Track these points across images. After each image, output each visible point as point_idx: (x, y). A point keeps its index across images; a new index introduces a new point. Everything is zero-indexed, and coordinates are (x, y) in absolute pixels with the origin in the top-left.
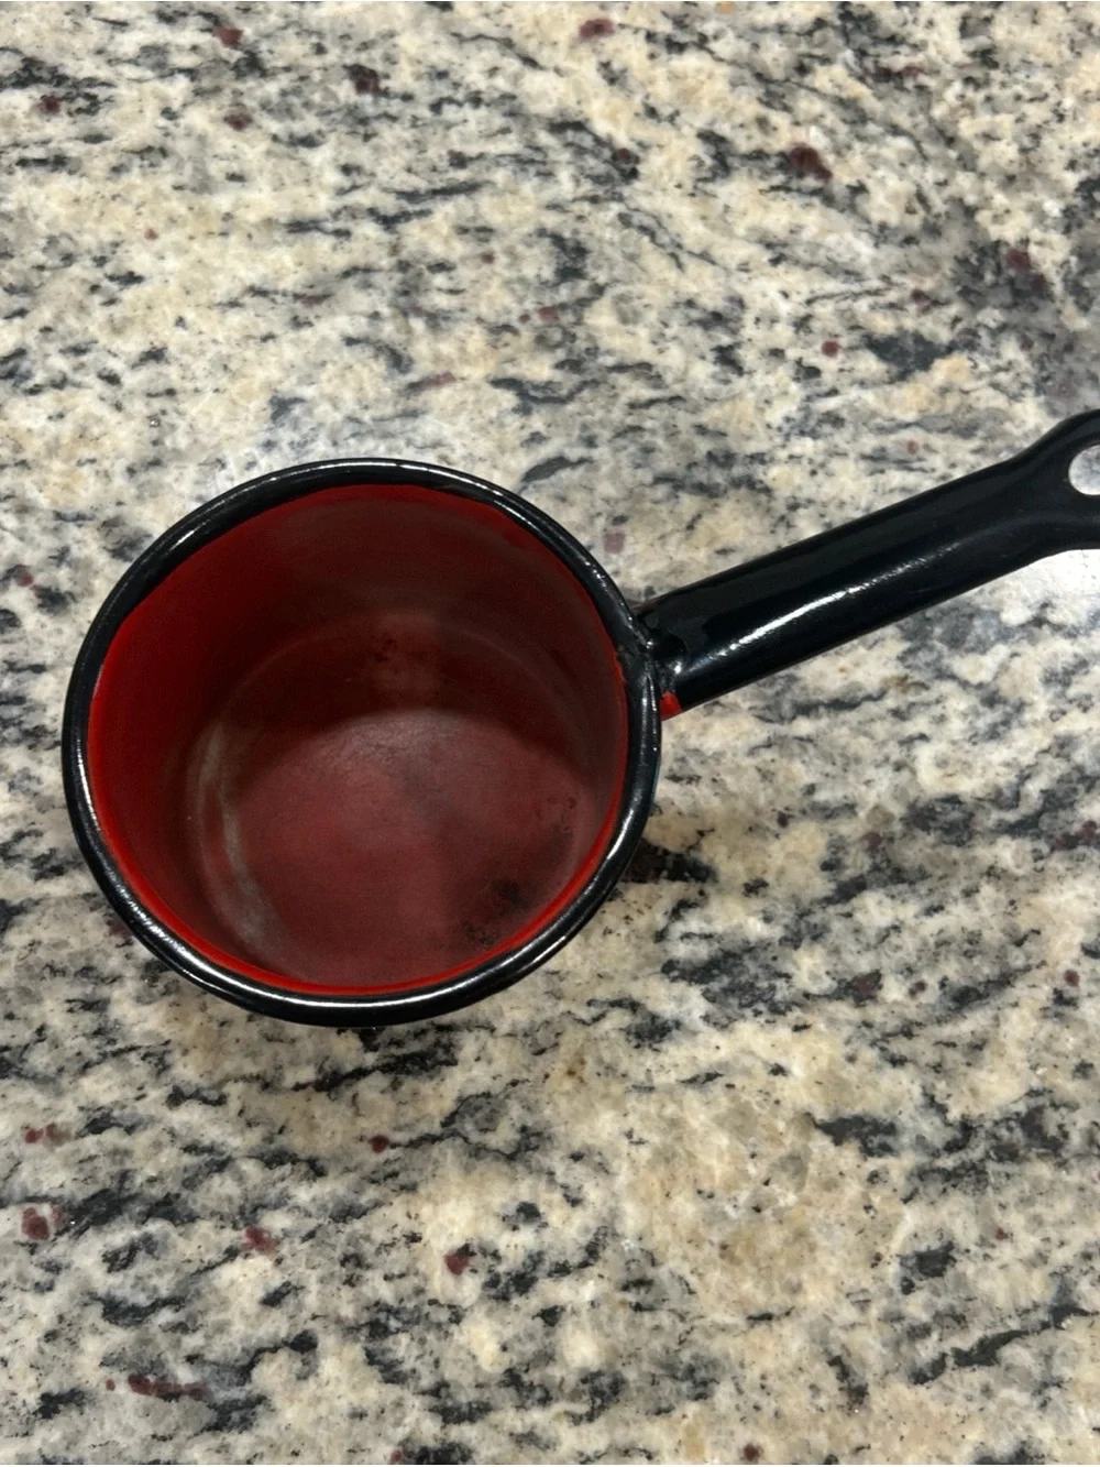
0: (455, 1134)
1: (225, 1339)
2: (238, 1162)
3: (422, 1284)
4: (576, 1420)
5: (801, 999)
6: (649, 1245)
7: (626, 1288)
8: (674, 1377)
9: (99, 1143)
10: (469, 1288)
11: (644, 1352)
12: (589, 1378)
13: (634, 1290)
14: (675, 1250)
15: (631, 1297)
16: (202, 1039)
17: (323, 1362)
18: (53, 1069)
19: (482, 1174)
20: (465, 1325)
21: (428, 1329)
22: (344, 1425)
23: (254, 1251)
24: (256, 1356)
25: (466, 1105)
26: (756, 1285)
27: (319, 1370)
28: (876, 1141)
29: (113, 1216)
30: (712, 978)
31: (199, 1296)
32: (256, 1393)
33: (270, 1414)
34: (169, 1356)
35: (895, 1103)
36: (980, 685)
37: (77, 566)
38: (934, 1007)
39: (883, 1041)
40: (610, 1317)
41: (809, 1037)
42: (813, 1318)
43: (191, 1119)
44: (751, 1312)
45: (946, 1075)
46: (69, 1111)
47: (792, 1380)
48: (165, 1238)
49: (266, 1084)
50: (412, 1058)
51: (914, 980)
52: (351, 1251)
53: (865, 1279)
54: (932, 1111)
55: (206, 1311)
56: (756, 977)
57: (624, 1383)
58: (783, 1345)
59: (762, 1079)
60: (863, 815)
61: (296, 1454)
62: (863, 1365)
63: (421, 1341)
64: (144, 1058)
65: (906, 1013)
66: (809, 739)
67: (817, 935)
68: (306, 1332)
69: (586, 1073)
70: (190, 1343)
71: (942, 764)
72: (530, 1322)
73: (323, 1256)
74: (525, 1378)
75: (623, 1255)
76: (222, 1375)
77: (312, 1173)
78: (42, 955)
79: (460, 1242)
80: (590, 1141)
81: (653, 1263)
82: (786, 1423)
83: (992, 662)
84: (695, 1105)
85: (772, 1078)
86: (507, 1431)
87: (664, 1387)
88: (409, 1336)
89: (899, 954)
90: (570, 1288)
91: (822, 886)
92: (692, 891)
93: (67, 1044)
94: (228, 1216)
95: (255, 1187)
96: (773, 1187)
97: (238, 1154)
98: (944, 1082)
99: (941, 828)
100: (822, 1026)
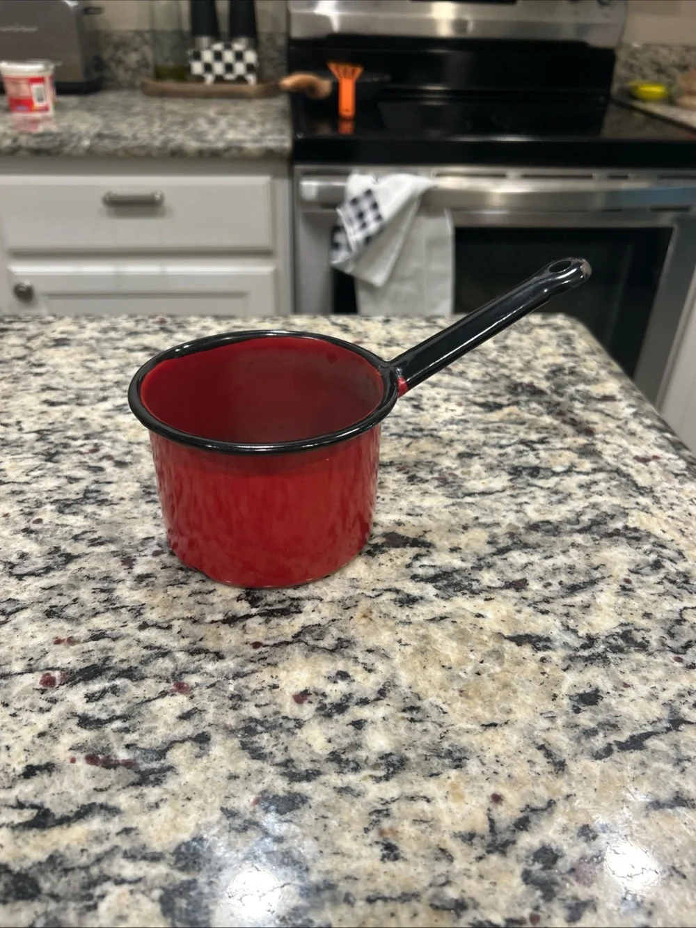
0: (300, 641)
1: (153, 736)
2: (174, 653)
3: (278, 709)
4: (378, 780)
5: (486, 589)
6: (416, 690)
7: (404, 711)
8: (439, 756)
9: (96, 645)
10: (307, 711)
11: (418, 743)
12: (385, 757)
13: (409, 712)
14: (431, 692)
15: (407, 715)
16: (163, 603)
17: (213, 748)
18: (79, 615)
19: (315, 658)
20: (304, 730)
21: (281, 732)
22: (223, 782)
23: (177, 693)
24: (171, 744)
25: (306, 630)
26: (484, 710)
27: (210, 752)
28: (541, 645)
29: (96, 677)
30: (438, 581)
31: (140, 714)
32: (167, 764)
33: (175, 776)
34: (115, 745)
35: (547, 629)
36: (548, 488)
37: (135, 455)
38: (558, 592)
39: (534, 604)
40: (395, 725)
41: (493, 603)
42: (522, 725)
43: (151, 635)
44: (483, 723)
45: (573, 618)
46: (82, 632)
47: (516, 758)
48: (125, 687)
49: (195, 621)
50: (277, 610)
51: (545, 582)
52: (236, 692)
53: (550, 706)
54: (570, 632)
55: (143, 722)
56: (461, 581)
57: (408, 759)
58: (506, 740)
59: (472, 619)
60: (504, 526)
61: (189, 799)
62: (560, 750)
63: (276, 737)
64: (129, 611)
65: (544, 594)
66: (473, 503)
67: (490, 566)
68: (204, 733)
69: (373, 616)
70: (129, 738)
71: (538, 511)
72: (345, 727)
73: (219, 695)
74: (343, 757)
75: (401, 695)
76: (147, 755)
77: (216, 658)
78: (84, 572)
79: (302, 689)
80: (377, 644)
81: (420, 699)
82: (517, 781)
83: (552, 482)
84: (436, 630)
85: (477, 619)
86: (332, 786)
87: (434, 762)
88: (269, 734)
89: (534, 573)
90: (370, 711)
91: (489, 549)
92: (423, 551)
93: (89, 605)
94: (164, 677)
95: (182, 664)
96: (486, 664)
97: (175, 649)
98: (572, 620)
99: (544, 531)
100: (500, 599)
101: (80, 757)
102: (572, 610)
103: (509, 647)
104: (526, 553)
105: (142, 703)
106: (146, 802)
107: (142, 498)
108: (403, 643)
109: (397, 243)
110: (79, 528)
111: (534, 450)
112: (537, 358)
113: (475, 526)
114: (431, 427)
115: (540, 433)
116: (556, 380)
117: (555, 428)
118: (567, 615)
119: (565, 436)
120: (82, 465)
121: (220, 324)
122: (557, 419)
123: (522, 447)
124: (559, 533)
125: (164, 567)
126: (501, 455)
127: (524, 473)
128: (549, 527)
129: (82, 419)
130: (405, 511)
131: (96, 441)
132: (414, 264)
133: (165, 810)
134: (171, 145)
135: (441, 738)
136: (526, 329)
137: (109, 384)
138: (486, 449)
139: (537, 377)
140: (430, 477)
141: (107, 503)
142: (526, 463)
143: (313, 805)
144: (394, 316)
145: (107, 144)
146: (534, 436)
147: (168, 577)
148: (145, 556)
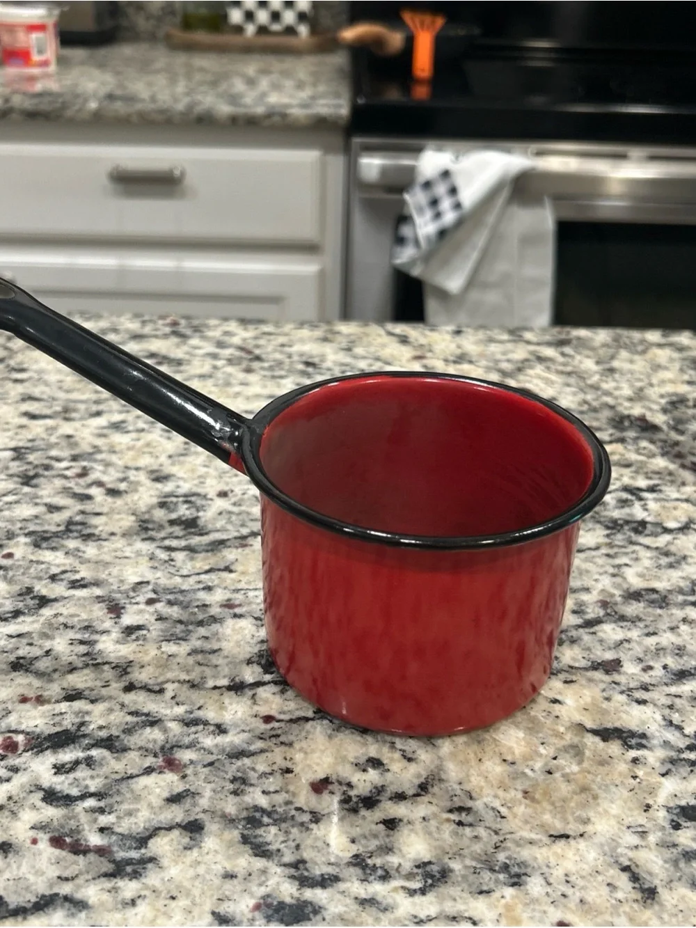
0: (323, 718)
1: (133, 820)
2: (166, 722)
3: (291, 799)
4: (412, 893)
5: (566, 668)
6: (467, 787)
7: (451, 811)
8: (492, 870)
9: (70, 706)
10: (327, 803)
11: (466, 852)
12: (422, 865)
13: (457, 813)
14: (487, 791)
15: (454, 817)
16: (155, 662)
17: (206, 839)
18: (51, 669)
19: (342, 740)
20: (322, 825)
21: (293, 826)
22: (217, 881)
23: (166, 770)
24: (155, 831)
26: (554, 817)
27: (203, 845)
28: (634, 741)
29: (68, 745)
31: (118, 792)
32: (149, 855)
33: (157, 869)
34: (86, 827)
35: (644, 723)
36: (657, 548)
37: (131, 483)
38: (661, 678)
39: (628, 691)
40: (438, 828)
41: (575, 687)
42: (603, 840)
43: (139, 700)
44: (552, 833)
45: (678, 711)
46: (54, 689)
47: (592, 879)
48: (102, 759)
49: (193, 685)
51: (644, 664)
52: (239, 774)
53: (641, 819)
54: (673, 728)
55: (122, 802)
57: (451, 871)
58: (580, 856)
59: (546, 705)
60: (595, 592)
61: (173, 898)
62: (650, 874)
63: (286, 832)
64: (113, 668)
65: (642, 679)
67: (574, 641)
68: (196, 820)
70: (104, 820)
71: (641, 576)
72: (374, 827)
73: (218, 777)
74: (369, 862)
75: (447, 791)
76: (125, 841)
77: (217, 731)
78: (61, 620)
79: (322, 776)
81: (471, 798)
82: (591, 908)
83: (663, 540)
85: (552, 705)
86: (353, 895)
87: (485, 876)
88: (277, 828)
89: (631, 652)
90: (406, 808)
91: (574, 620)
93: (64, 659)
94: (152, 750)
95: (174, 736)
96: (561, 761)
97: (166, 718)
98: (677, 714)
99: (647, 600)
100: (584, 682)
101: (44, 838)
102: (677, 701)
103: (592, 741)
104: (622, 627)
105: (123, 779)
106: (120, 898)
107: (137, 534)
109: (481, 239)
110: (58, 566)
111: (641, 499)
112: (651, 385)
115: (650, 478)
116: (677, 414)
117: (670, 474)
118: (671, 707)
119: (684, 484)
120: (66, 491)
121: (245, 329)
122: (674, 462)
123: (625, 495)
124: (668, 604)
125: (160, 619)
127: (626, 528)
128: (655, 596)
129: (69, 437)
131: (85, 464)
132: (501, 267)
133: (143, 908)
134: (199, 109)
135: (496, 848)
136: (640, 348)
139: (650, 409)
141: (94, 539)
142: (629, 515)
143: (327, 917)
144: (468, 326)
145: (119, 107)
146: (642, 483)
147: (162, 631)
148: (137, 603)
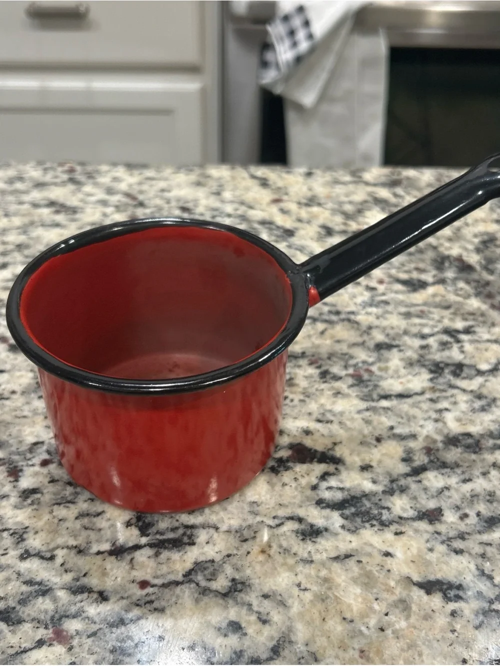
0: (191, 581)
2: (55, 591)
5: (397, 519)
6: (313, 648)
14: (329, 652)
16: (47, 527)
19: (206, 604)
23: (55, 643)
25: (199, 567)
28: (452, 593)
30: (345, 508)
35: (460, 573)
36: (472, 391)
38: (475, 525)
39: (448, 541)
41: (404, 538)
43: (32, 567)
45: (489, 559)
49: (80, 551)
50: (169, 541)
51: (461, 512)
52: (118, 644)
54: (484, 578)
56: (371, 508)
59: (379, 559)
60: (420, 439)
64: (11, 535)
65: (459, 527)
66: (388, 409)
67: (403, 490)
69: (272, 552)
71: (459, 420)
73: (99, 647)
77: (100, 599)
80: (274, 588)
81: (316, 660)
83: (474, 384)
84: (339, 571)
85: (385, 558)
89: (450, 500)
91: (403, 468)
92: (331, 468)
94: (43, 622)
95: (63, 605)
96: (391, 617)
97: (56, 586)
98: (488, 563)
99: (463, 446)
100: (411, 533)
102: (488, 549)
103: (418, 594)
104: (443, 474)
105: (17, 653)
107: (35, 391)
108: (302, 587)
109: (329, 62)
111: (458, 341)
112: (467, 224)
113: (389, 437)
114: (349, 309)
115: (465, 319)
116: (488, 253)
117: (482, 314)
118: (483, 556)
119: (493, 325)
121: (131, 175)
122: (485, 303)
123: (446, 338)
124: (480, 449)
125: (52, 481)
126: (423, 347)
127: (447, 371)
128: (470, 441)
130: (314, 416)
132: (345, 85)
137: (10, 247)
138: (406, 339)
139: (466, 249)
140: (343, 373)
142: (449, 357)
144: (317, 168)
146: (459, 325)
147: (54, 494)
148: (33, 465)
